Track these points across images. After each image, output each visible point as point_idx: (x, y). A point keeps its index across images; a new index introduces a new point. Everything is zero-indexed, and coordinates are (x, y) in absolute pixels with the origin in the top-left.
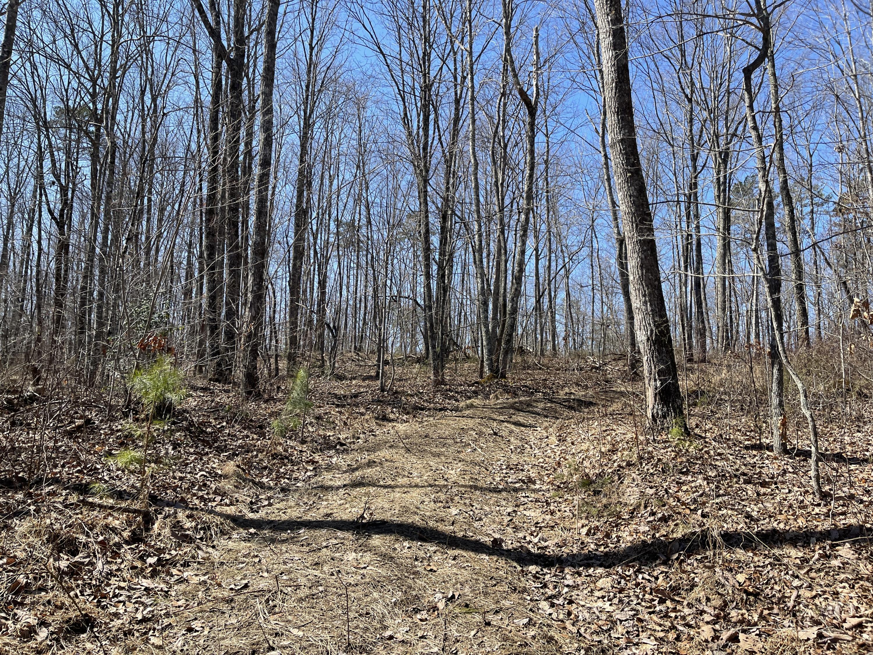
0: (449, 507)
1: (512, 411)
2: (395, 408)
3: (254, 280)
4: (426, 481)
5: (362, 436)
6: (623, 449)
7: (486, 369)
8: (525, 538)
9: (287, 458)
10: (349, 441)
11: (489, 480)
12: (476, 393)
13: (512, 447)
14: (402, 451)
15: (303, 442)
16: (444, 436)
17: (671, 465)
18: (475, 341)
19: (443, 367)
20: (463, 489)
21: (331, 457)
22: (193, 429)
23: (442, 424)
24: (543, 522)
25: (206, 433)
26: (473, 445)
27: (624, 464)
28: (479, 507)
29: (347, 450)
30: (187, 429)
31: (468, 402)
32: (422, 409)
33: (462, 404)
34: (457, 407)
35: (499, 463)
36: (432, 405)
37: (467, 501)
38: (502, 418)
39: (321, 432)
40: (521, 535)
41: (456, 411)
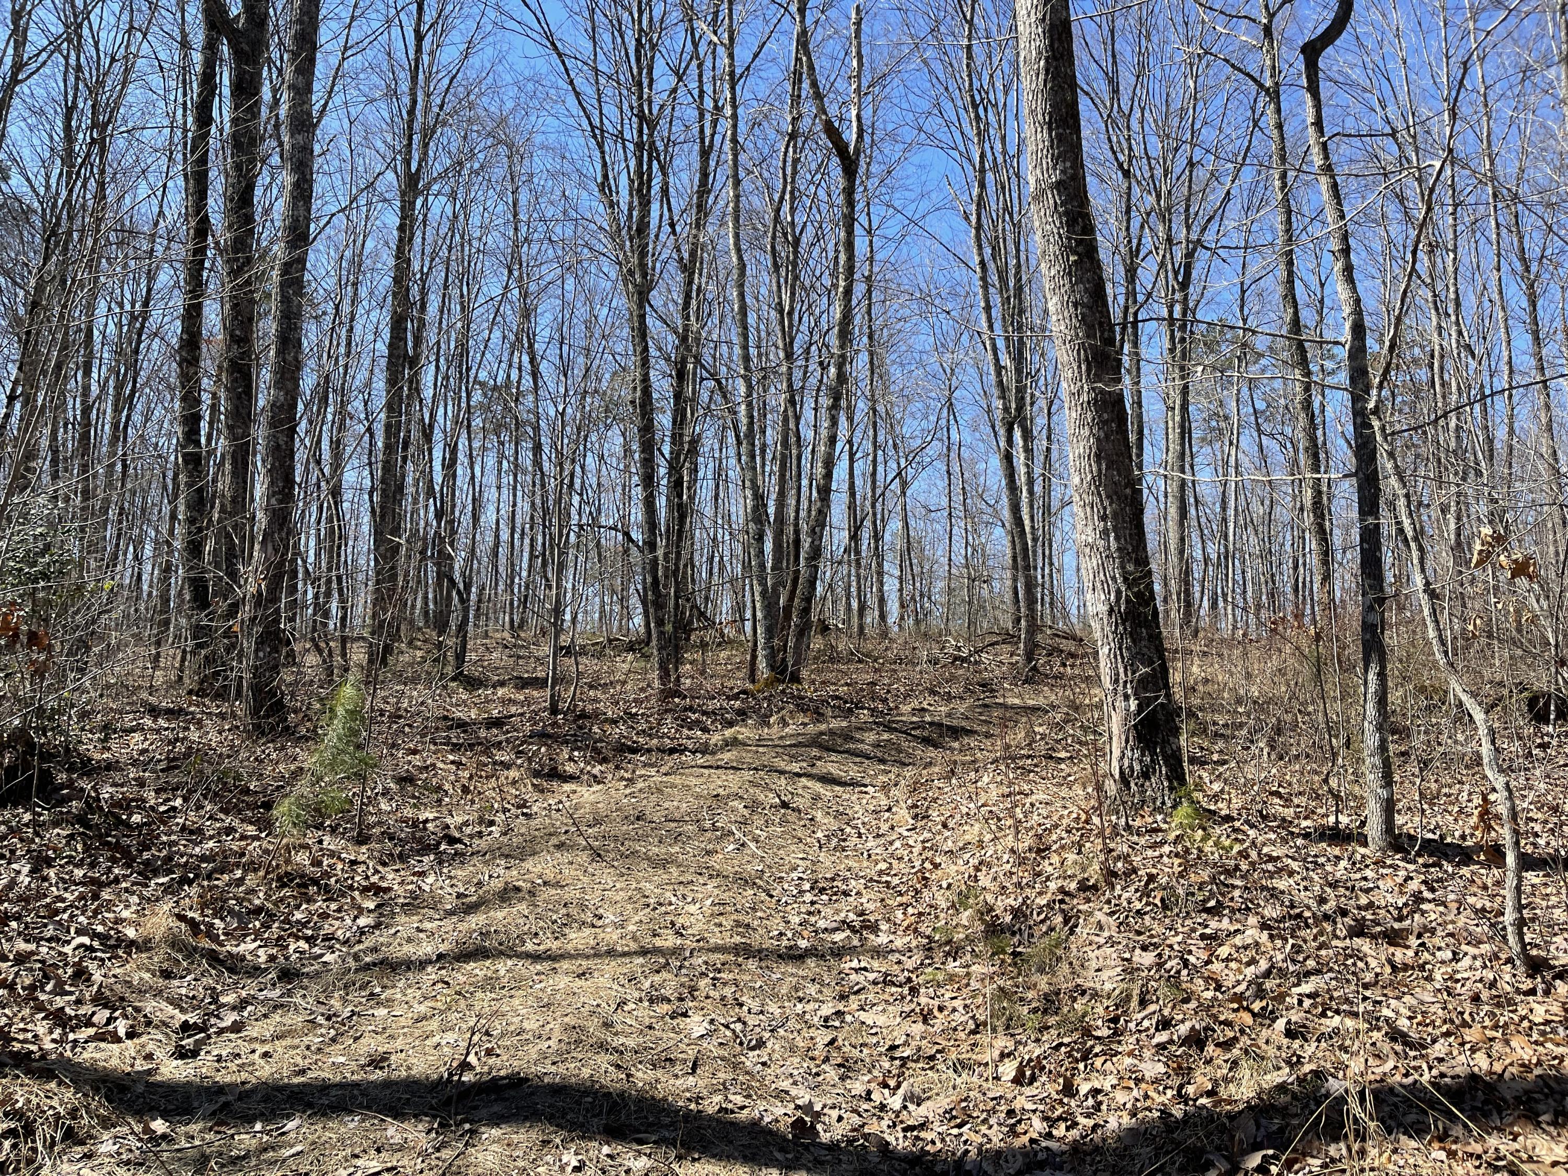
0: (685, 1015)
1: (815, 752)
2: (578, 749)
3: (272, 484)
4: (634, 939)
5: (500, 818)
6: (1063, 847)
7: (762, 664)
8: (868, 1096)
9: (315, 882)
10: (468, 830)
11: (776, 925)
12: (742, 713)
13: (820, 834)
14: (583, 857)
15: (362, 840)
16: (677, 815)
17: (1180, 891)
18: (739, 608)
19: (679, 662)
20: (718, 958)
21: (422, 874)
22: (95, 818)
23: (673, 786)
24: (907, 1043)
25: (127, 825)
26: (738, 835)
27: (1073, 886)
28: (755, 1005)
29: (463, 854)
30: (81, 819)
31: (728, 733)
32: (634, 751)
33: (716, 738)
34: (706, 744)
35: (795, 875)
36: (655, 741)
37: (728, 991)
38: (795, 767)
39: (408, 812)
40: (858, 1087)
41: (704, 753)
